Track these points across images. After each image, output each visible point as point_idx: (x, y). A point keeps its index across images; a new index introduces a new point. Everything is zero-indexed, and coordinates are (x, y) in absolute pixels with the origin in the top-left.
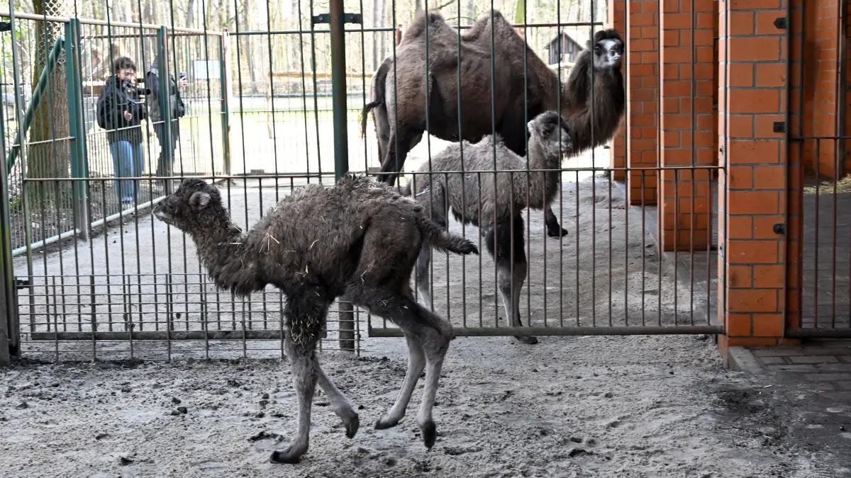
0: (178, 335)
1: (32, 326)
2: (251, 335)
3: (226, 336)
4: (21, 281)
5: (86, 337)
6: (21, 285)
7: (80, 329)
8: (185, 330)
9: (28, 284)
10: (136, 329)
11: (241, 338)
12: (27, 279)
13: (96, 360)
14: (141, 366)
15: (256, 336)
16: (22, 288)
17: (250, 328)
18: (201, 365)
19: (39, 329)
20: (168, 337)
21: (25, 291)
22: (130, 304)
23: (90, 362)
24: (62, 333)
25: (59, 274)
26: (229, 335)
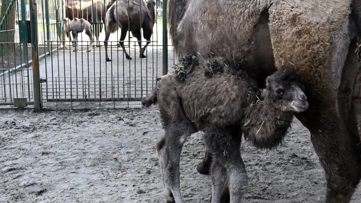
0: (103, 99)
1: (47, 96)
2: (130, 99)
3: (122, 100)
4: (43, 80)
5: (68, 100)
6: (43, 81)
7: (66, 98)
8: (106, 98)
9: (46, 81)
10: (88, 97)
11: (127, 101)
12: (45, 79)
13: (72, 109)
14: (90, 111)
15: (132, 100)
16: (43, 82)
17: (130, 97)
18: (112, 111)
19: (49, 98)
20: (100, 100)
21: (45, 83)
22: (86, 88)
23: (70, 110)
24: (59, 99)
25: (58, 77)
26: (122, 99)
